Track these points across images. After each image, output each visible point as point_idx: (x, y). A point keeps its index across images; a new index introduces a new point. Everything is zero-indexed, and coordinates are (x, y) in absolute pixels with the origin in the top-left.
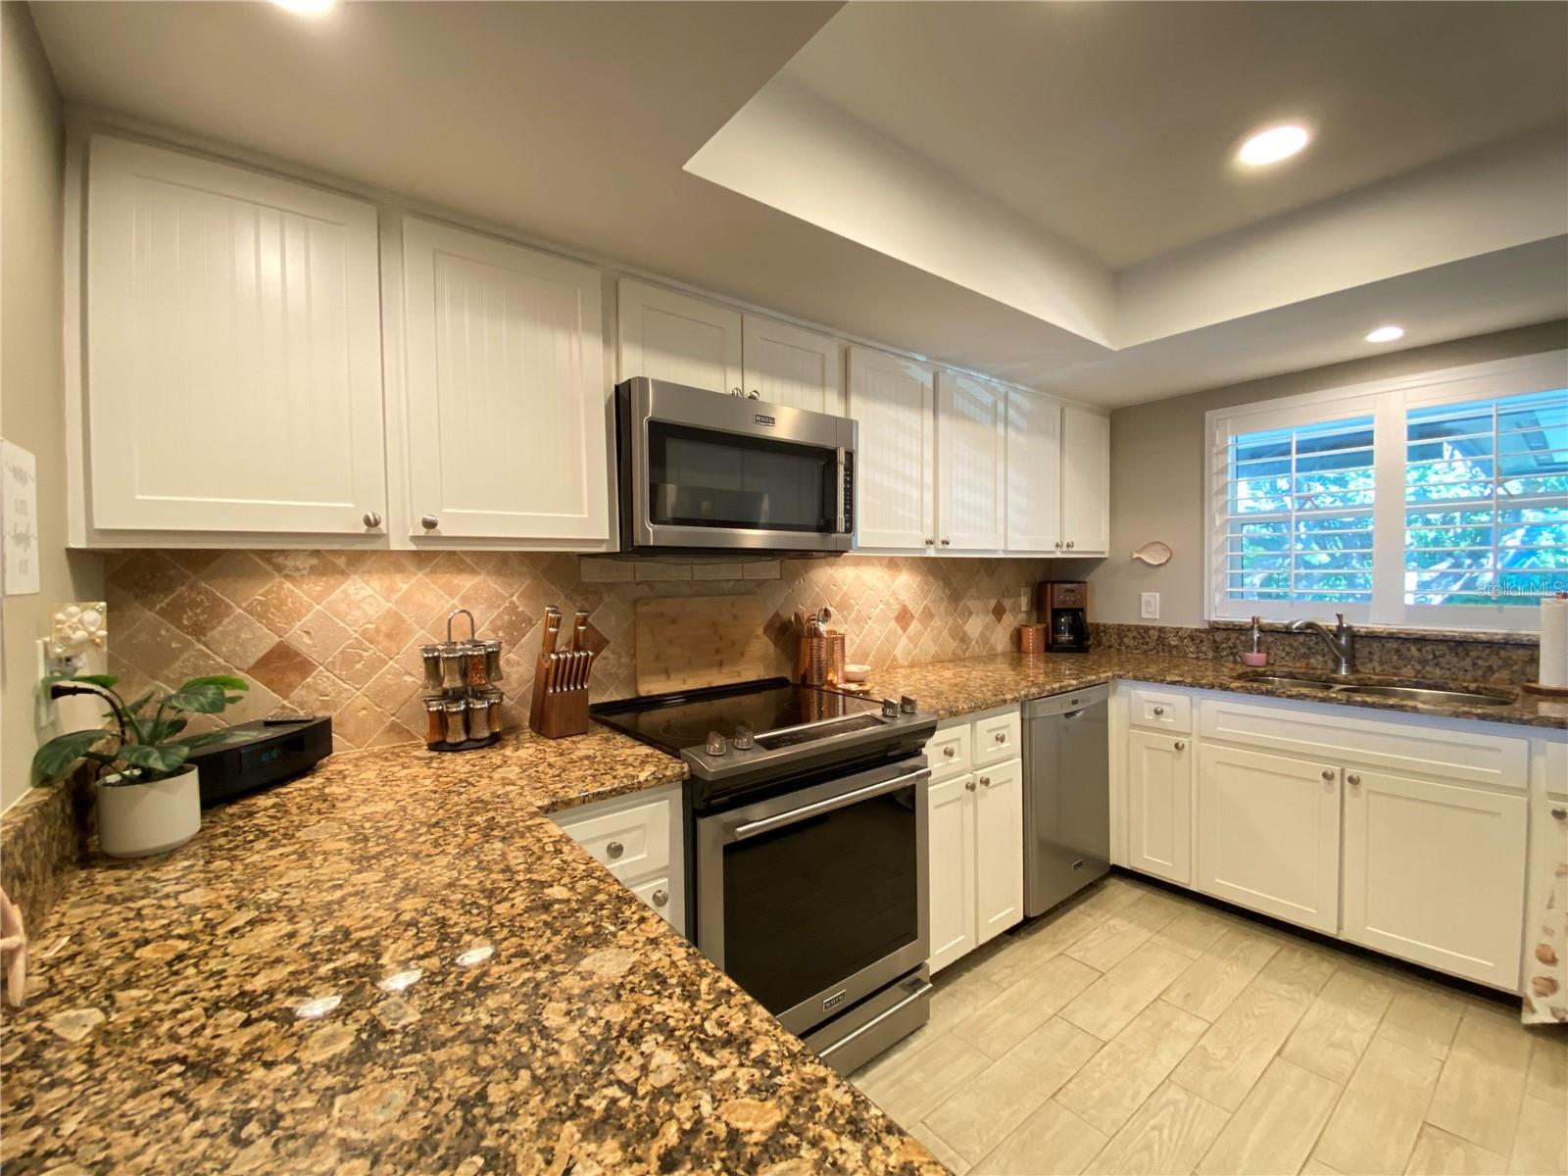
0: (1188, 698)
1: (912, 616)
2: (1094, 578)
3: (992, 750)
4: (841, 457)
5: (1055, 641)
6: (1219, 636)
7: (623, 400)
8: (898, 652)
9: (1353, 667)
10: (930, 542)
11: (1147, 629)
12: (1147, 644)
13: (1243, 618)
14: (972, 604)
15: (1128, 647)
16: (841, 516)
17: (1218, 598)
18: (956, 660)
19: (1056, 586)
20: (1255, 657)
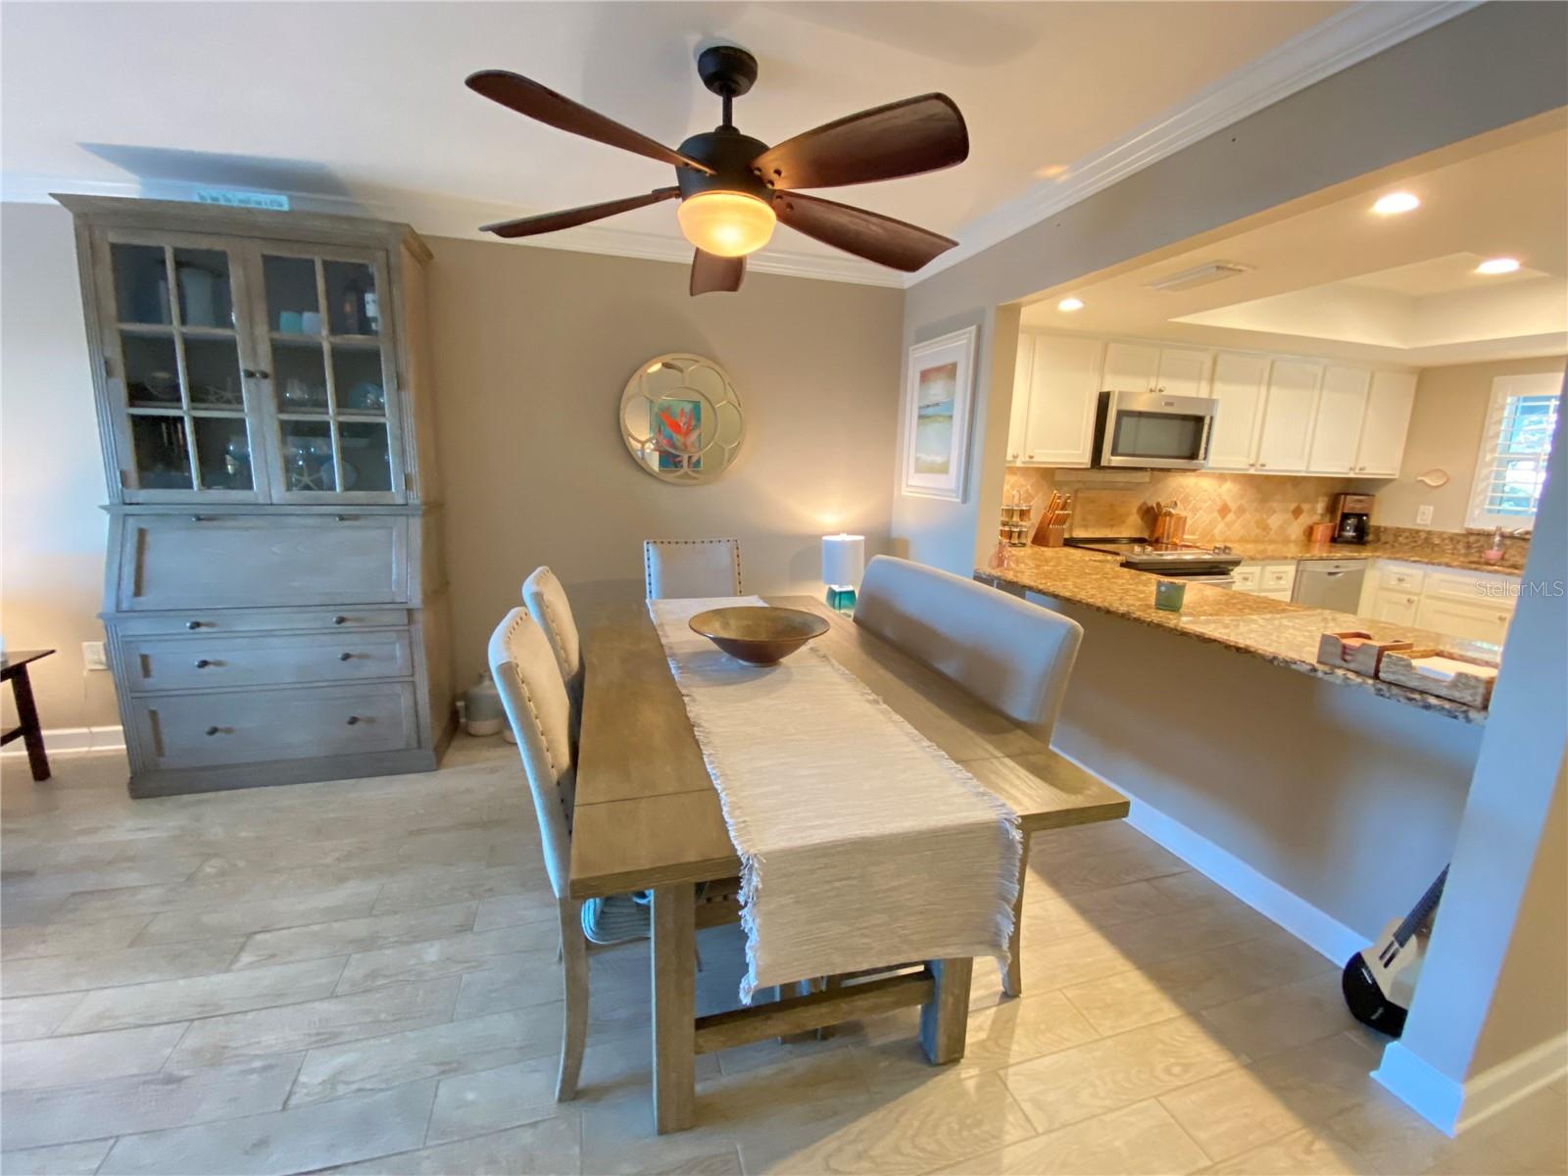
0: (1421, 573)
1: (1230, 510)
2: (1381, 494)
3: (1272, 584)
4: (1207, 421)
5: (1340, 536)
6: (1472, 539)
7: (1104, 401)
8: (1216, 531)
10: (1252, 465)
11: (1418, 532)
12: (1415, 542)
13: (1491, 528)
14: (1275, 505)
15: (1400, 544)
16: (1202, 451)
17: (1477, 512)
18: (1257, 541)
19: (1349, 497)
20: (1494, 553)
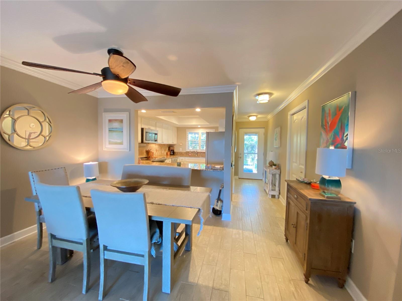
2: (175, 147)
5: (171, 154)
6: (187, 153)
9: (197, 155)
12: (181, 154)
13: (189, 151)
14: (163, 149)
15: (178, 154)
17: (187, 149)
19: (171, 147)
20: (190, 155)
